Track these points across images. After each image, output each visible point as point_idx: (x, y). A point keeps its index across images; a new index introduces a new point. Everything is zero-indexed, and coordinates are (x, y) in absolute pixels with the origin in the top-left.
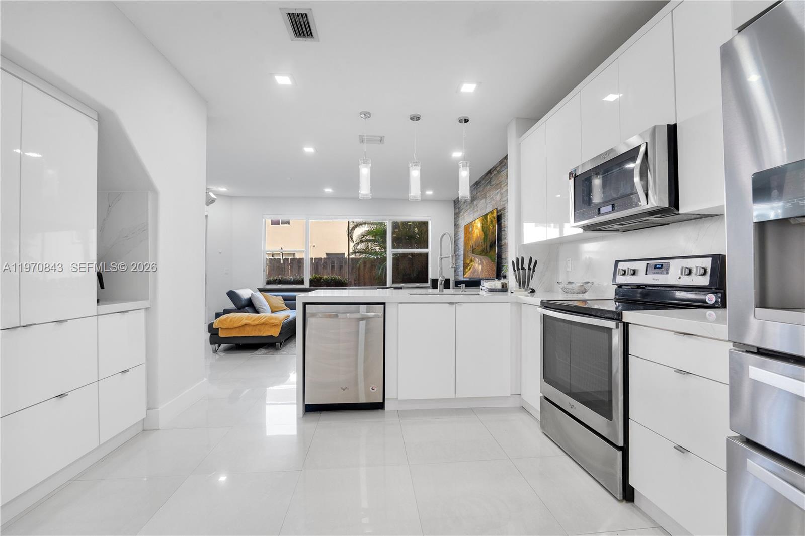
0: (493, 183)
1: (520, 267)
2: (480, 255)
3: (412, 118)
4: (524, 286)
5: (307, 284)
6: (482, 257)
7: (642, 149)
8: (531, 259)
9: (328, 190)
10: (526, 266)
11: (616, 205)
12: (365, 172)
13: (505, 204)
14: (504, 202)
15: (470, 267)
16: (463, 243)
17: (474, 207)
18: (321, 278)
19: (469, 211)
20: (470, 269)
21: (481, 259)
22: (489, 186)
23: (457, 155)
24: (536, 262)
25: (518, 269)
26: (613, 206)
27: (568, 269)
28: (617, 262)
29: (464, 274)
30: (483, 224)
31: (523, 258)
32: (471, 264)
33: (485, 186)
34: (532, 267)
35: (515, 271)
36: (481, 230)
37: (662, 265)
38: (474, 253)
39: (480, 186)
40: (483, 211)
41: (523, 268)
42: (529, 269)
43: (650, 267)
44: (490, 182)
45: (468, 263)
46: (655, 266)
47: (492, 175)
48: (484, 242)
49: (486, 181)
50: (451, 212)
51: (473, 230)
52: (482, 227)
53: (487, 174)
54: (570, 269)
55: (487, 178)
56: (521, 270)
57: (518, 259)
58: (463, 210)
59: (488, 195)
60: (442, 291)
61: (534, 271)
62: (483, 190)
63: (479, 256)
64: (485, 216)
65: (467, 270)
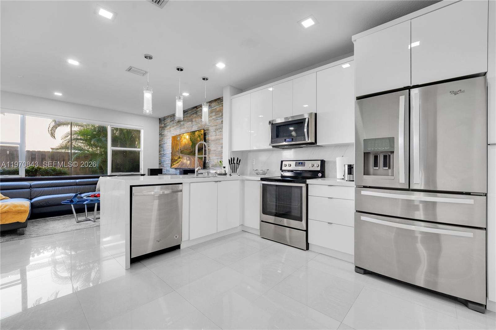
0: (198, 114)
1: (233, 162)
2: (189, 154)
3: (178, 69)
4: (234, 172)
5: (22, 174)
6: (189, 156)
7: (307, 120)
8: (238, 158)
9: (58, 94)
10: (235, 162)
11: (294, 139)
12: (148, 96)
13: (209, 127)
14: (208, 127)
15: (178, 162)
16: (170, 147)
17: (181, 125)
18: (40, 169)
19: (175, 127)
20: (177, 163)
21: (189, 157)
22: (195, 115)
23: (186, 94)
24: (240, 160)
25: (232, 163)
26: (292, 139)
27: (253, 164)
28: (282, 162)
29: (171, 166)
30: (191, 137)
31: (234, 158)
32: (179, 160)
33: (191, 115)
34: (238, 162)
35: (230, 164)
36: (189, 140)
37: (302, 163)
38: (181, 152)
39: (187, 114)
40: (190, 129)
41: (234, 163)
42: (237, 163)
43: (297, 163)
44: (196, 113)
45: (176, 159)
46: (299, 163)
47: (198, 110)
48: (192, 147)
49: (192, 112)
50: (157, 126)
51: (181, 139)
52: (191, 138)
53: (194, 108)
54: (255, 164)
55: (194, 110)
56: (233, 164)
57: (231, 158)
58: (169, 126)
59: (194, 120)
60: (198, 176)
61: (239, 164)
62: (190, 117)
63: (187, 156)
64: (194, 132)
65: (174, 163)
